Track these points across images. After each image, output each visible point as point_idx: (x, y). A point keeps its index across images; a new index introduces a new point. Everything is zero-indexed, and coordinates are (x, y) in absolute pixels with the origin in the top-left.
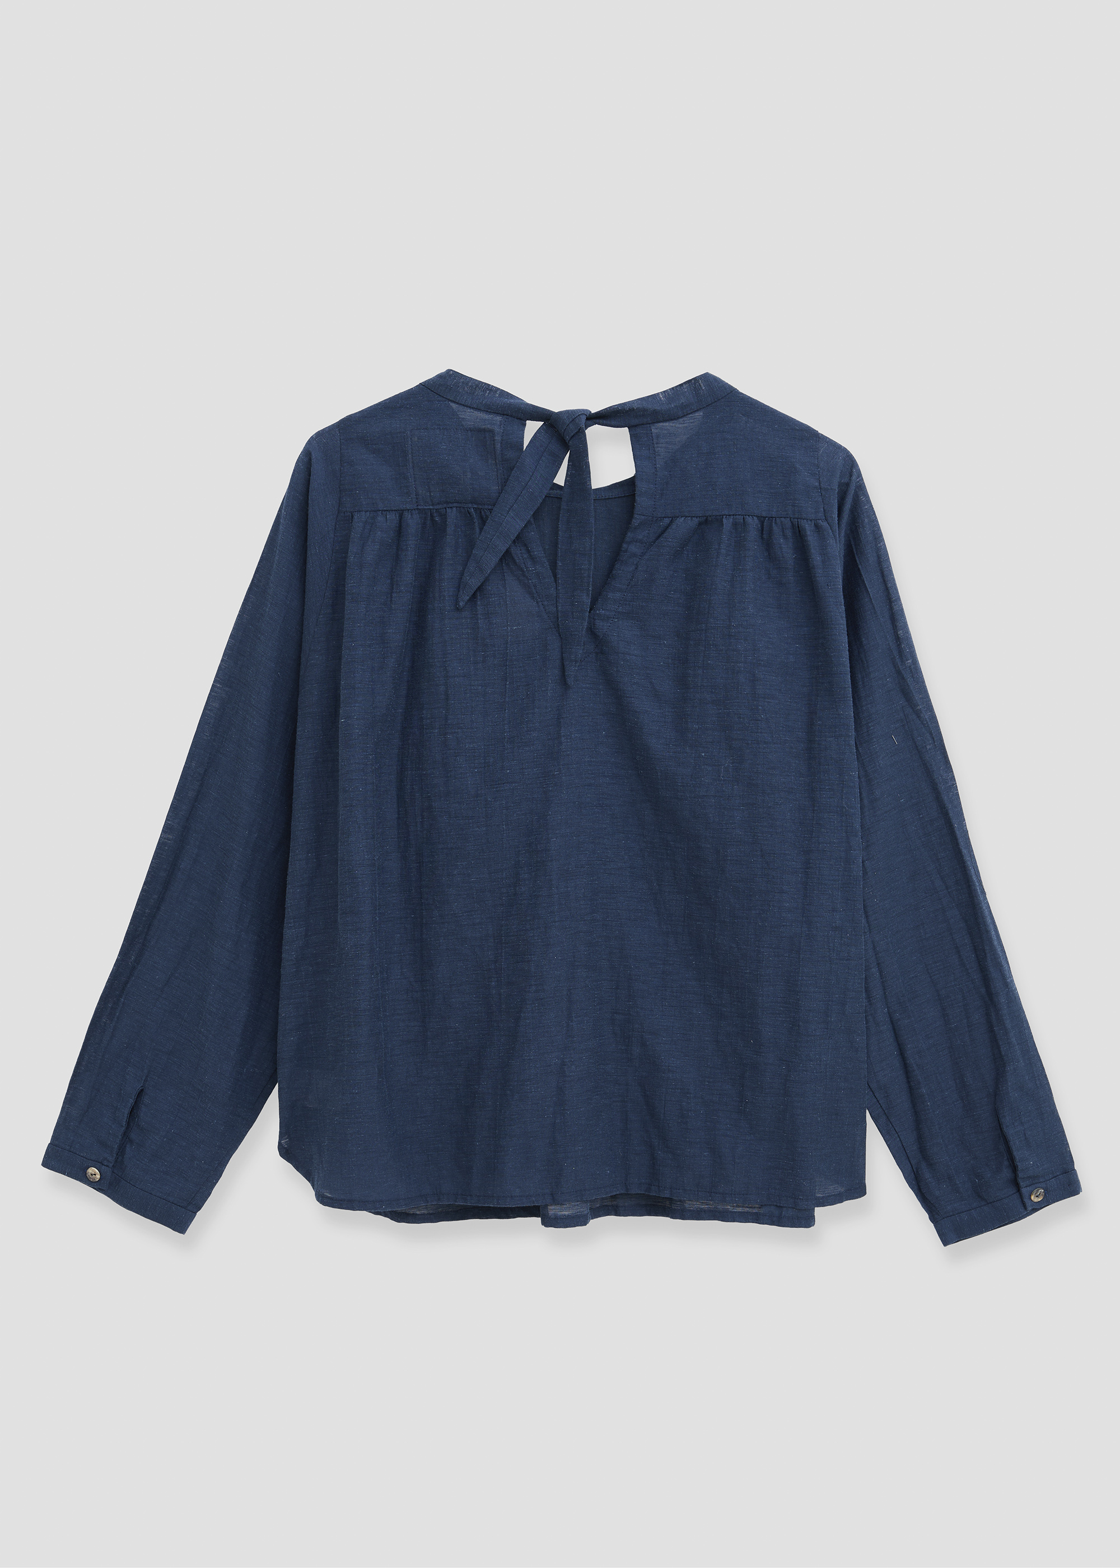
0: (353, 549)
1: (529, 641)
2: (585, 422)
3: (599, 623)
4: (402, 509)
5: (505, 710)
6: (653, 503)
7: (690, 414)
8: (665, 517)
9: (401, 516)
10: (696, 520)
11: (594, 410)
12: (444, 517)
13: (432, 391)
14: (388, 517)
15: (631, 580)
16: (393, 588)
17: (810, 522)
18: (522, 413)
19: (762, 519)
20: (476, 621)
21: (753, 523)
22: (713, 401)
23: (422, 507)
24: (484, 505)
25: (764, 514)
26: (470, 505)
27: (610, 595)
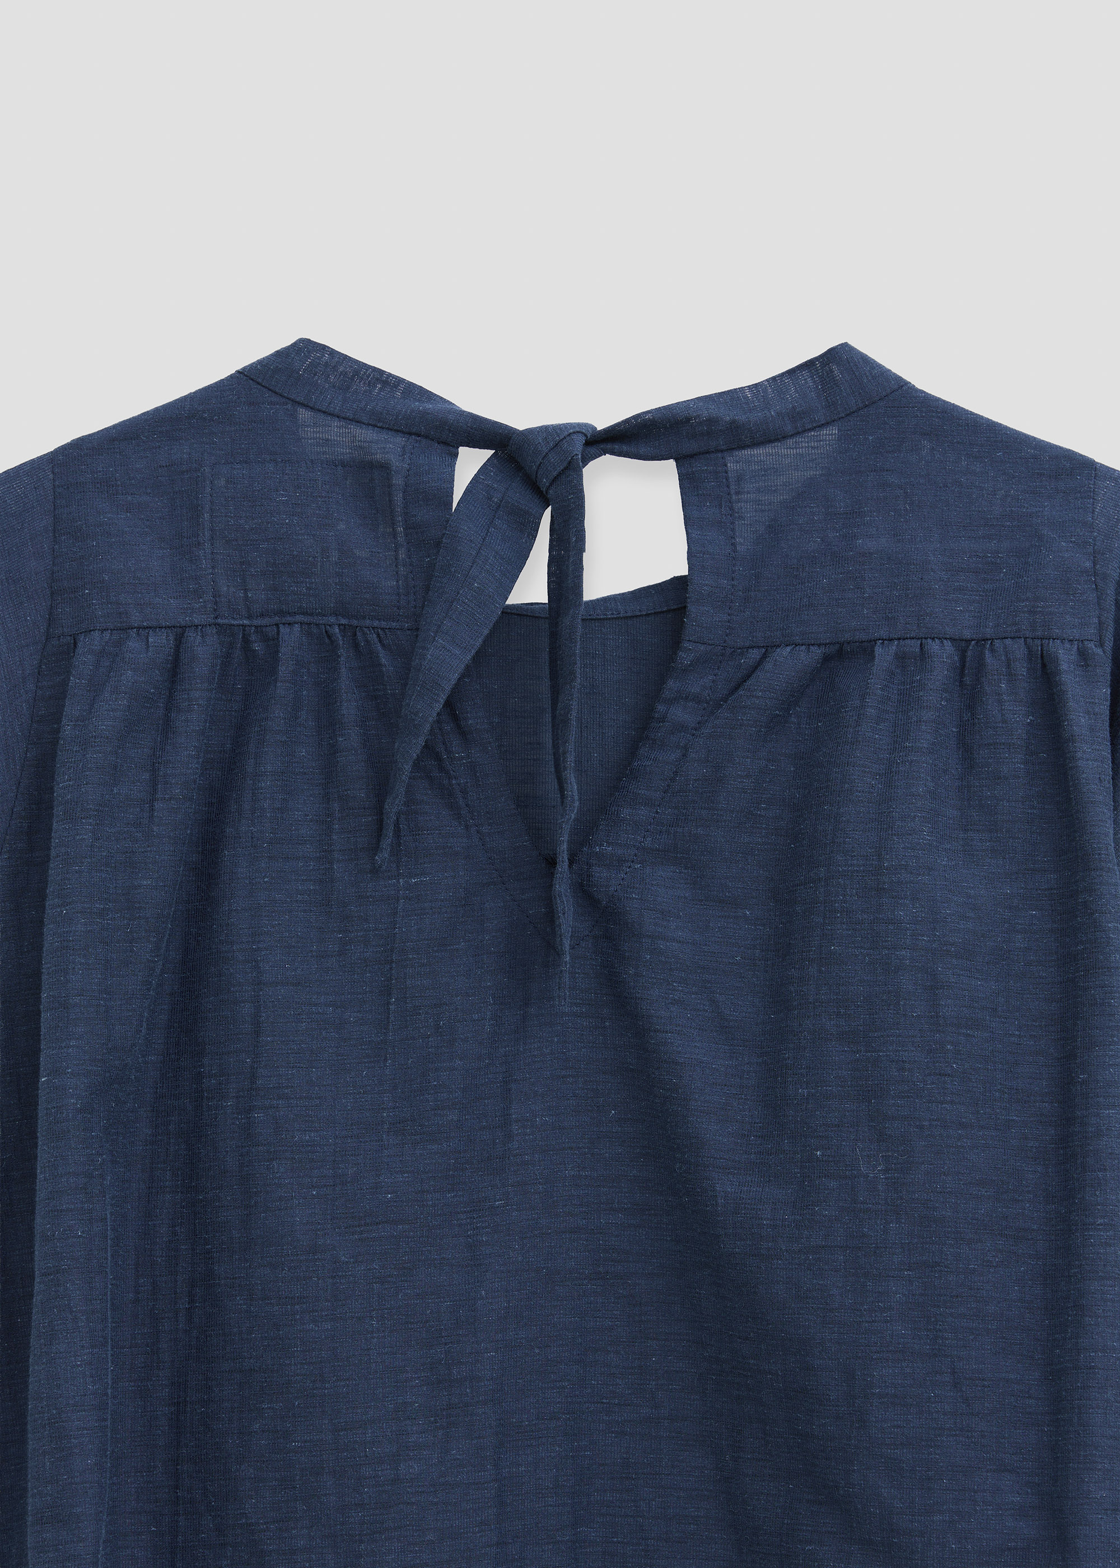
0: (72, 709)
1: (444, 910)
2: (583, 451)
3: (600, 873)
4: (183, 623)
5: (386, 1060)
6: (726, 618)
7: (810, 430)
8: (752, 647)
9: (179, 640)
10: (817, 652)
11: (601, 425)
12: (273, 643)
13: (258, 383)
14: (150, 640)
15: (673, 780)
16: (155, 791)
17: (1067, 645)
18: (450, 431)
19: (963, 644)
20: (328, 866)
21: (943, 653)
22: (861, 405)
23: (226, 621)
24: (364, 618)
25: (967, 634)
26: (332, 620)
27: (626, 813)
